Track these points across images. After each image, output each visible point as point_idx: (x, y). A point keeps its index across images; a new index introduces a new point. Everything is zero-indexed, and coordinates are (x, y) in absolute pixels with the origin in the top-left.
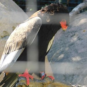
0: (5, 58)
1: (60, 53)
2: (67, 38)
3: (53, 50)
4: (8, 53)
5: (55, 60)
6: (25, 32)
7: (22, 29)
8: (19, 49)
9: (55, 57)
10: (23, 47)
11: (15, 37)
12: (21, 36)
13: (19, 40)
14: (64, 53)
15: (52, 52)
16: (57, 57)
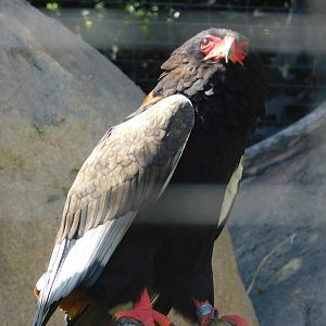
0: (64, 255)
1: (286, 254)
2: (313, 197)
3: (263, 243)
4: (76, 237)
5: (268, 280)
6: (134, 154)
7: (122, 141)
8: (116, 217)
9: (270, 270)
10: (132, 209)
11: (99, 175)
12: (119, 168)
13: (114, 184)
14: (304, 254)
15: (256, 252)
16: (276, 270)
